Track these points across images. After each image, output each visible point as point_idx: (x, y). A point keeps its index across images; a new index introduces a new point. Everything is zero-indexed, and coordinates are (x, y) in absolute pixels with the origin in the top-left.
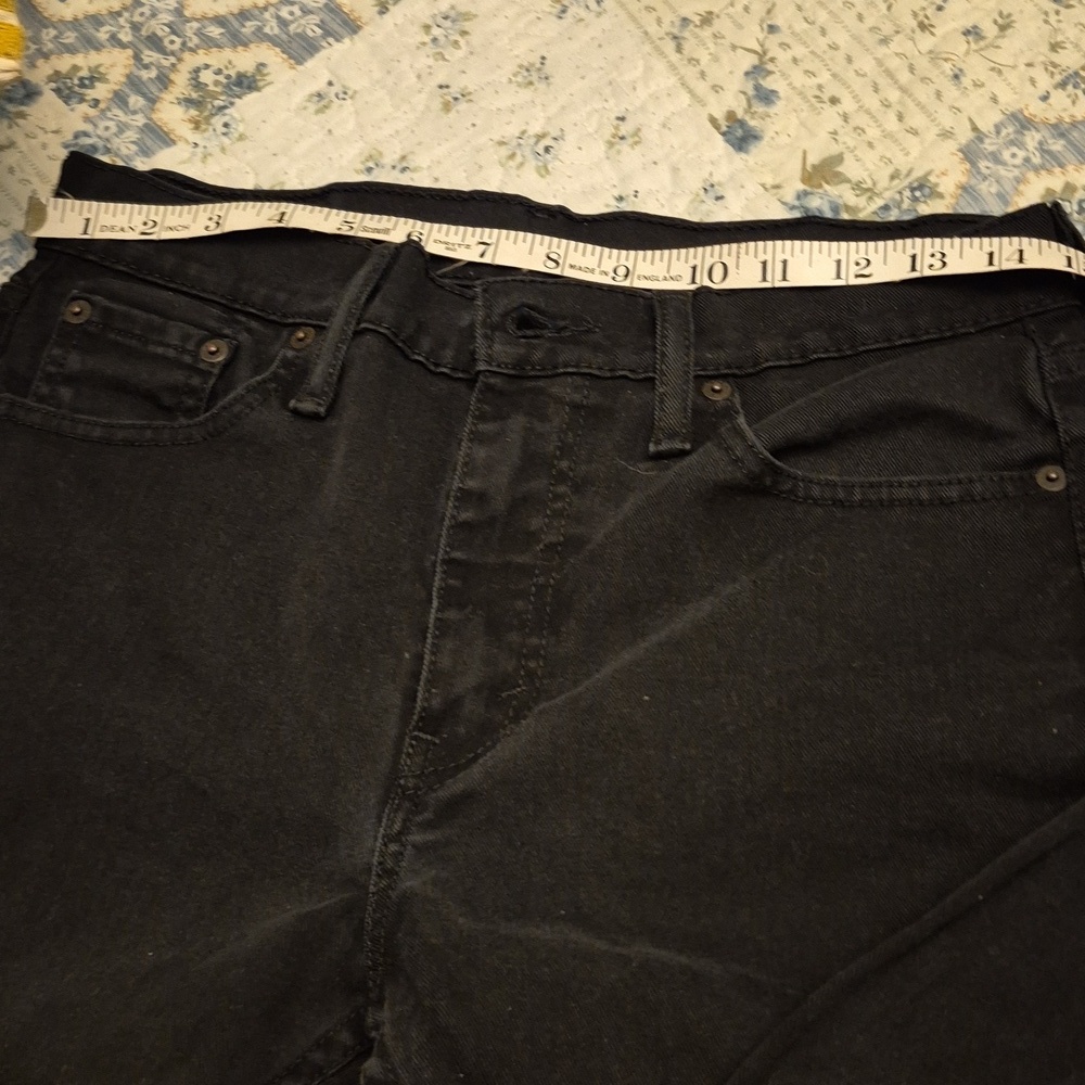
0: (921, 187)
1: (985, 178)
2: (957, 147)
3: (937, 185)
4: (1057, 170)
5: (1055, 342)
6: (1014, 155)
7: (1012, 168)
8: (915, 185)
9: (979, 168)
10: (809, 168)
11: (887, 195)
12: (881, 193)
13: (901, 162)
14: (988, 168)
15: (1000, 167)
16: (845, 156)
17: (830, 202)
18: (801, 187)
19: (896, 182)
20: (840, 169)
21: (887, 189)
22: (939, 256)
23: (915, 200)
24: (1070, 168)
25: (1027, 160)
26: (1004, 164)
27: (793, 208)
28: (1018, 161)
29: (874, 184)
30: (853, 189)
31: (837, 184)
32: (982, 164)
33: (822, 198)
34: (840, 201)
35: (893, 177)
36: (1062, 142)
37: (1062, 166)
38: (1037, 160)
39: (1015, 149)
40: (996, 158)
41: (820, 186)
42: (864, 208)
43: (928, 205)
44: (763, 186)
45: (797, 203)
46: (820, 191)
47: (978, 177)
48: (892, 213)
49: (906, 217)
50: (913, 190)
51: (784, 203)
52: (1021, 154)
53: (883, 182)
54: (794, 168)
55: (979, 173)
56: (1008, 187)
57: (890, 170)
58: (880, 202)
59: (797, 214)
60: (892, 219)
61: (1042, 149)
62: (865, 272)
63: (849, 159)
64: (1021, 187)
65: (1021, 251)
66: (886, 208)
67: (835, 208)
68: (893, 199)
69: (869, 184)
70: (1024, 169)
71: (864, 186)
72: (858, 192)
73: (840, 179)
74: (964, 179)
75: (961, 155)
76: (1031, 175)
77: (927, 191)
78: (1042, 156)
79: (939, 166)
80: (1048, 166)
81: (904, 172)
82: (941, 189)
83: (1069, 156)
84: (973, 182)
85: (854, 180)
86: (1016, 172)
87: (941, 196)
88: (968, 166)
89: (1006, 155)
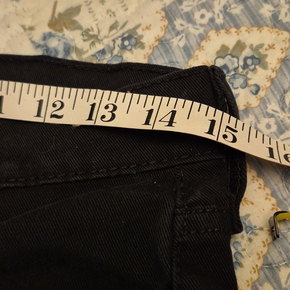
0: (129, 38)
1: (178, 33)
2: (162, 7)
3: (141, 37)
4: (233, 30)
5: (191, 199)
6: (202, 16)
7: (198, 27)
8: (126, 35)
9: (175, 26)
10: (56, 16)
11: (106, 41)
12: (102, 40)
13: (121, 16)
14: (182, 25)
15: (190, 25)
16: (82, 8)
17: (65, 44)
18: (47, 30)
19: (114, 31)
20: (77, 18)
21: (106, 37)
22: (111, 108)
23: (123, 48)
24: (243, 29)
25: (212, 20)
26: (194, 23)
27: (38, 46)
28: (205, 21)
29: (99, 32)
30: (82, 35)
31: (72, 30)
32: (178, 22)
33: (59, 40)
34: (73, 44)
35: (112, 28)
36: (241, 7)
37: (237, 27)
38: (219, 21)
39: (204, 11)
40: (189, 18)
41: (61, 30)
42: (87, 51)
43: (133, 53)
44: (23, 27)
45: (42, 43)
46: (60, 34)
47: (173, 33)
48: (107, 57)
49: (115, 62)
50: (123, 40)
51: (33, 42)
52: (209, 15)
53: (104, 32)
54: (46, 15)
55: (174, 28)
56: (193, 42)
57: (112, 21)
58: (99, 47)
59: (39, 52)
60: (105, 62)
61: (225, 12)
62: (59, 113)
63: (84, 11)
64: (203, 43)
65: (174, 113)
66: (103, 52)
67: (68, 50)
68: (108, 46)
69: (95, 32)
70: (208, 28)
71: (91, 33)
72: (86, 38)
73: (75, 26)
74: (161, 34)
75: (163, 14)
76: (212, 34)
77: (133, 41)
78: (224, 18)
79: (145, 21)
80: (227, 26)
81: (121, 24)
82: (144, 40)
83: (244, 19)
84: (168, 36)
85: (85, 27)
86: (201, 30)
87: (142, 46)
88: (166, 23)
89: (197, 16)
